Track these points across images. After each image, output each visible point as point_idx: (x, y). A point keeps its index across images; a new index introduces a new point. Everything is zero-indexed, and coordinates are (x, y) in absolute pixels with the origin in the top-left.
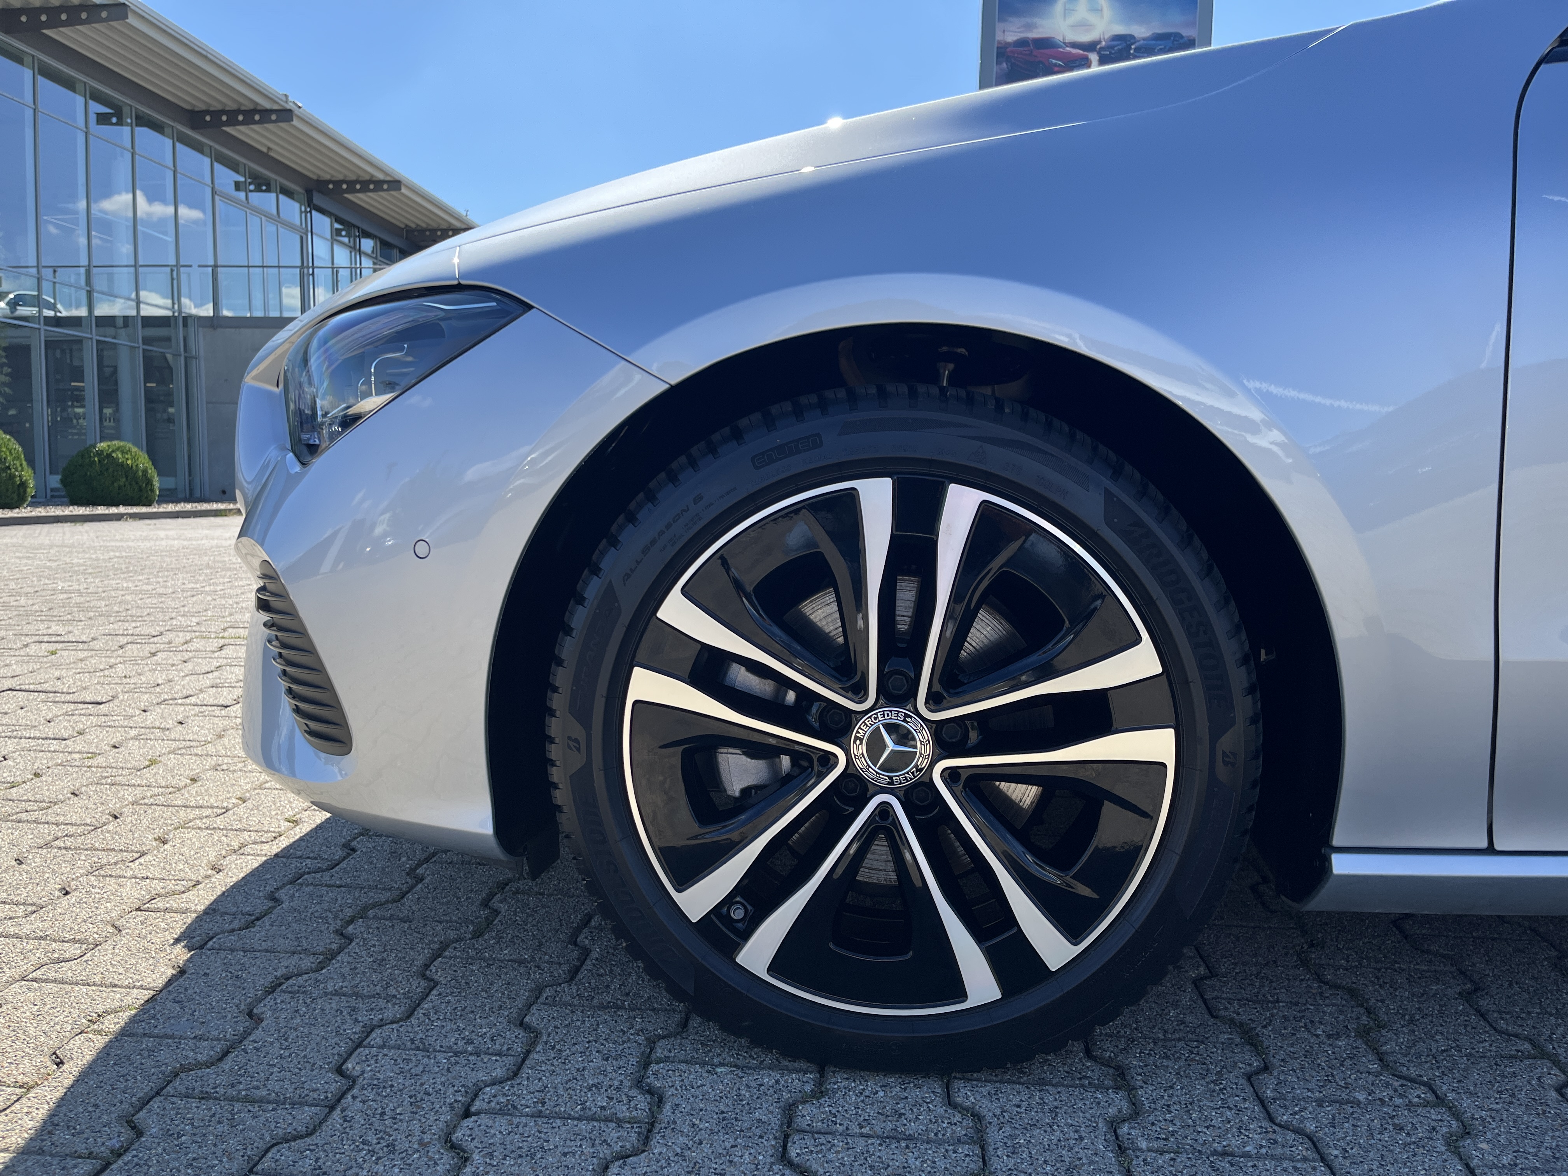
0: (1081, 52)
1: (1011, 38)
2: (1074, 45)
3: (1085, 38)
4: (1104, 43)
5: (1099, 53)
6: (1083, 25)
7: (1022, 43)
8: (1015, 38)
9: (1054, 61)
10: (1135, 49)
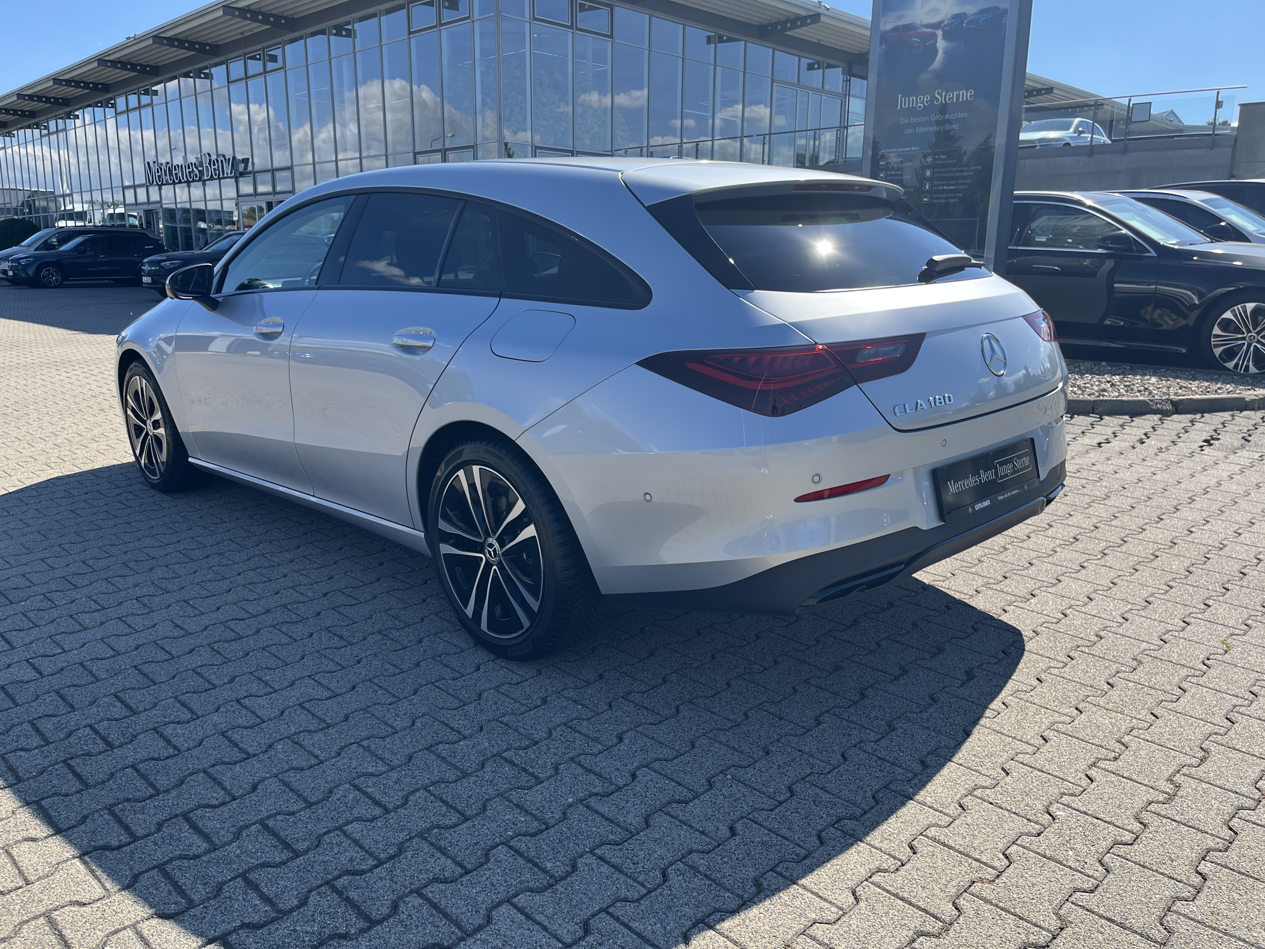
0: (931, 30)
1: (888, 27)
2: (928, 26)
3: (935, 20)
4: (946, 22)
5: (943, 30)
6: (935, 11)
7: (896, 29)
8: (891, 27)
9: (914, 39)
10: (967, 23)
